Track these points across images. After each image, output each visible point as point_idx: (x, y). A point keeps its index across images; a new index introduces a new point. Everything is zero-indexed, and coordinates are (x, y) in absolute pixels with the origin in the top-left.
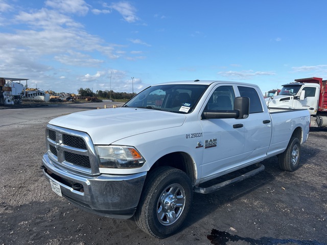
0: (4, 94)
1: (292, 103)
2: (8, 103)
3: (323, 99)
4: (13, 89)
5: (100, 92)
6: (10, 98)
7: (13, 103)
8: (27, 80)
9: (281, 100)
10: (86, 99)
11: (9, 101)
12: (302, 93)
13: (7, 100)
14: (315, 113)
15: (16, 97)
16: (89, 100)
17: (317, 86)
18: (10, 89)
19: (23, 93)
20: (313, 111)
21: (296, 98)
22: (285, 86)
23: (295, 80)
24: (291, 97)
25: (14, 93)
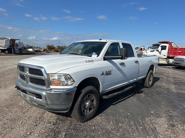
0: (15, 48)
1: (156, 53)
2: (17, 52)
3: (170, 51)
4: (19, 45)
5: (59, 47)
6: (17, 50)
7: (19, 52)
8: (19, 40)
9: (151, 51)
10: (53, 51)
11: (17, 51)
12: (160, 48)
13: (16, 51)
14: (166, 58)
15: (20, 49)
16: (54, 51)
17: (167, 45)
18: (17, 45)
19: (23, 48)
20: (165, 56)
21: (157, 51)
22: (154, 45)
23: (158, 42)
24: (155, 50)
25: (19, 47)
